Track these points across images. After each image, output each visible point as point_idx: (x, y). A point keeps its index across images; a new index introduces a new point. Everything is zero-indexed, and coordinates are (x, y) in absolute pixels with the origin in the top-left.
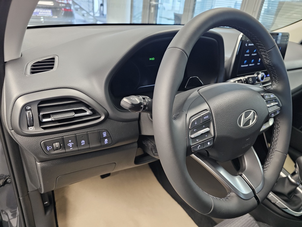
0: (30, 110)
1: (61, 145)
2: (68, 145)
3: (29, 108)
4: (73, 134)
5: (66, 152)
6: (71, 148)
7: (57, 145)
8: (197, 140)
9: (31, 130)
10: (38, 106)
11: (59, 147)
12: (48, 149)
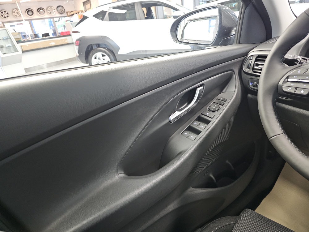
0: (252, 59)
7: (255, 83)
8: (292, 84)
9: (247, 70)
10: (257, 58)
11: (256, 85)
12: (251, 84)
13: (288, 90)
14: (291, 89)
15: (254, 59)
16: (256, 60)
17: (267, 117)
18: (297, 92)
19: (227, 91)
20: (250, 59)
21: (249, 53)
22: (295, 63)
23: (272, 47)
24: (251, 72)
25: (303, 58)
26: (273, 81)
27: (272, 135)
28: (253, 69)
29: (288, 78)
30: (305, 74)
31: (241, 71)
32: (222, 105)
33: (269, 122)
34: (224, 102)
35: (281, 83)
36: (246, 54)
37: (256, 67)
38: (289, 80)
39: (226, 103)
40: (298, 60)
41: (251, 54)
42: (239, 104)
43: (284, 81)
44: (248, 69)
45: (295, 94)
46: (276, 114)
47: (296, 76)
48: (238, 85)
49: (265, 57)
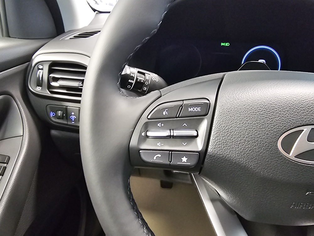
0: (42, 69)
1: (64, 115)
2: (71, 117)
3: (41, 67)
4: (78, 106)
5: (67, 125)
6: (73, 121)
7: (60, 113)
8: (159, 144)
9: (38, 90)
11: (62, 116)
12: (52, 114)
13: (155, 158)
14: (160, 156)
15: (46, 68)
16: (51, 71)
18: (174, 162)
19: (7, 136)
20: (39, 69)
21: (33, 57)
22: (130, 81)
24: (47, 93)
25: (139, 72)
28: (50, 87)
29: (145, 128)
30: (179, 117)
31: (26, 93)
32: (5, 163)
34: (5, 165)
35: (134, 143)
36: (28, 58)
37: (53, 84)
38: (150, 133)
39: (10, 167)
40: (133, 75)
41: (37, 59)
42: (39, 156)
43: (141, 137)
44: (39, 88)
47: (162, 122)
48: (27, 120)
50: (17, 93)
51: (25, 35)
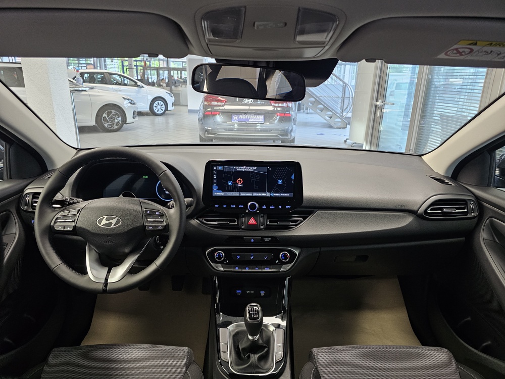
0: (29, 197)
8: (61, 224)
10: (33, 196)
13: (59, 228)
14: (61, 227)
15: (31, 196)
16: (33, 198)
17: (47, 254)
18: (65, 229)
20: (27, 197)
21: (24, 190)
23: (45, 185)
24: (31, 210)
26: (46, 222)
27: (53, 266)
28: (32, 206)
29: (57, 219)
30: (69, 215)
31: (19, 211)
33: (49, 257)
34: (5, 247)
35: (52, 224)
36: (21, 191)
38: (58, 221)
40: (67, 200)
41: (26, 191)
43: (55, 222)
44: (26, 207)
45: (64, 231)
46: (54, 249)
47: (62, 217)
48: (19, 225)
49: (39, 194)
50: (14, 210)
51: (20, 177)
